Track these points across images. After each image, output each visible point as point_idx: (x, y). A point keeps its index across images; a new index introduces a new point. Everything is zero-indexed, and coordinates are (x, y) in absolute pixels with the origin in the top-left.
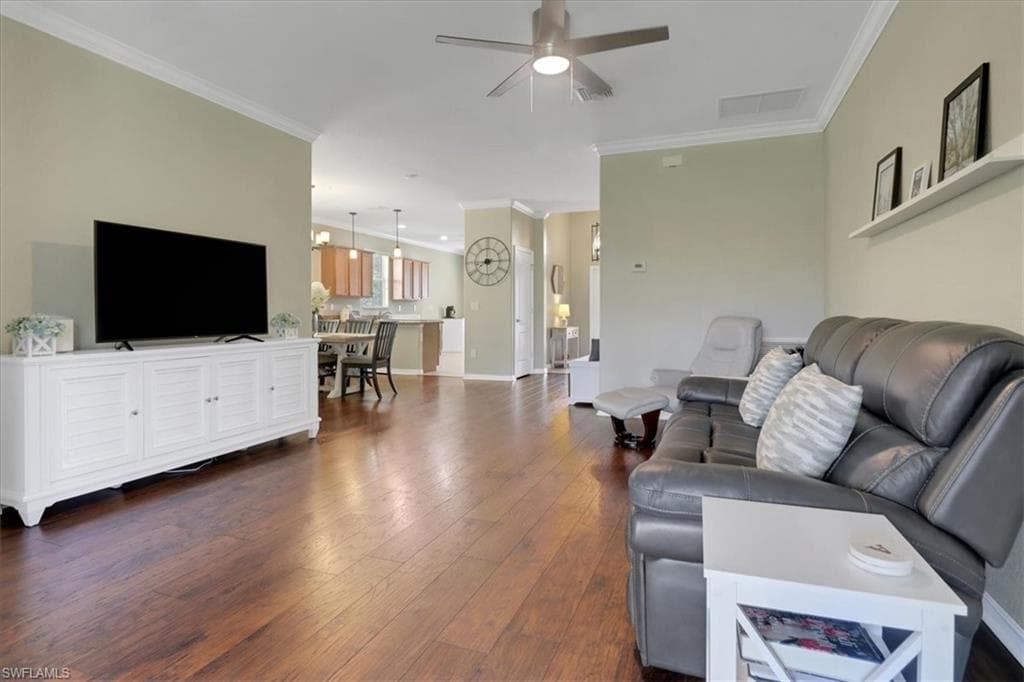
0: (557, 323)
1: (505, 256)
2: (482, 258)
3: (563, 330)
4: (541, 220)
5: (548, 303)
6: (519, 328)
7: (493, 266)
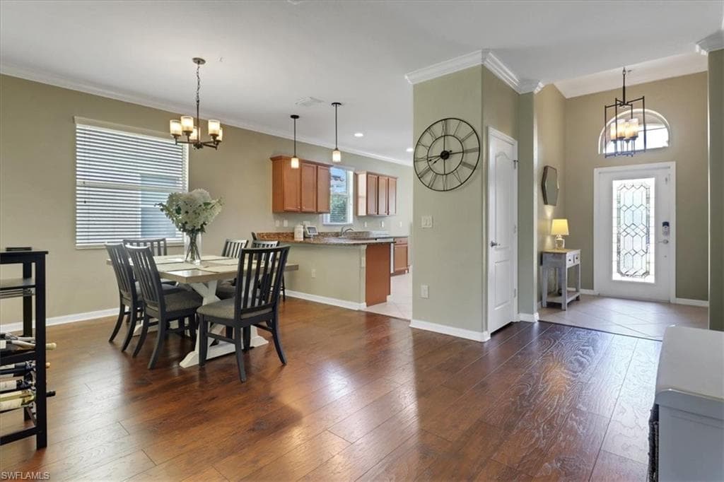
0: (549, 245)
1: (472, 143)
2: (438, 150)
3: (561, 256)
4: (531, 94)
5: (539, 218)
6: (494, 255)
7: (454, 161)
